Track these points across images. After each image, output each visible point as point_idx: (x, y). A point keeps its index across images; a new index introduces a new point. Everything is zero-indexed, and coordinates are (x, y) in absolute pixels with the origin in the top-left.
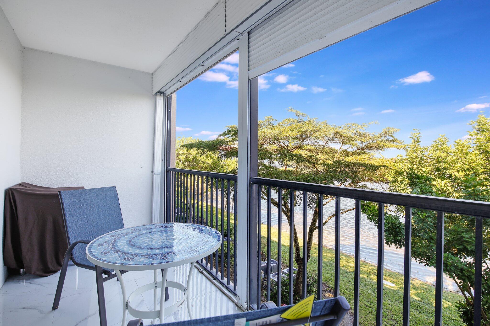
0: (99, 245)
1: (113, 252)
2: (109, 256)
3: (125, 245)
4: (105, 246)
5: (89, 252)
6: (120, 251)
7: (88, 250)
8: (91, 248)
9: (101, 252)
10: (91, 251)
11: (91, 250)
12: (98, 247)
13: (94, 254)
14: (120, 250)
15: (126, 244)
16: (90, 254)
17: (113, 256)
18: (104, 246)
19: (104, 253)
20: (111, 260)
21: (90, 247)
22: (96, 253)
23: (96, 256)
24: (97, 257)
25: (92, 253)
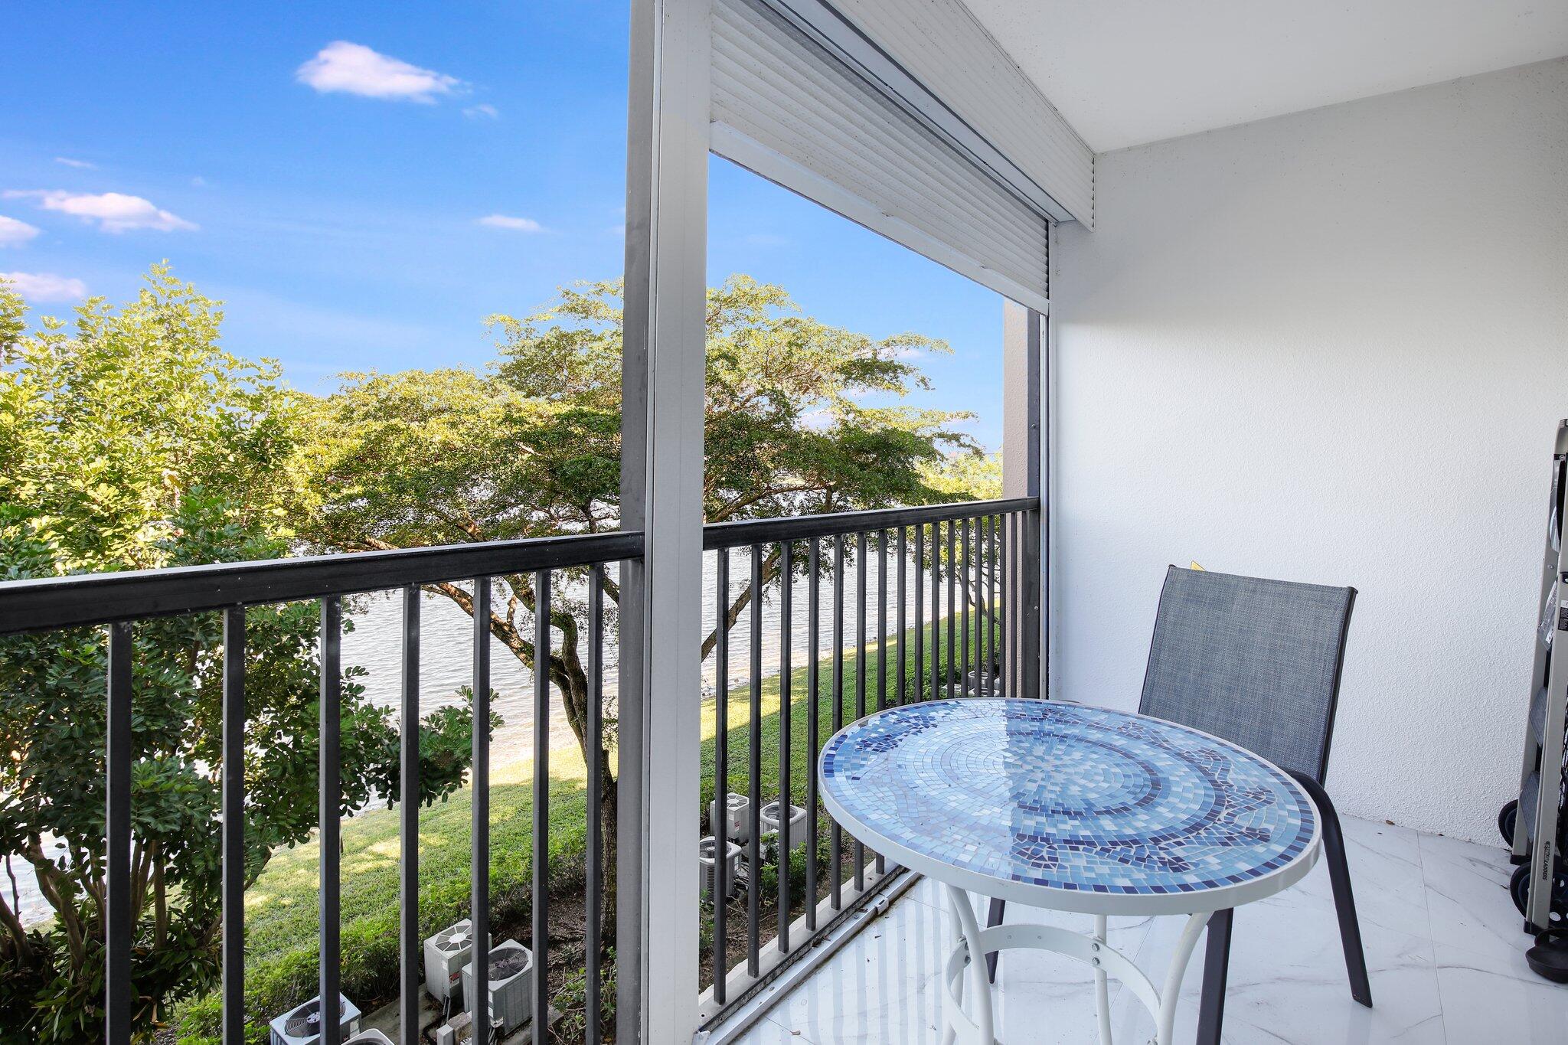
0: (1264, 838)
1: (1235, 788)
2: (1255, 782)
3: (1177, 795)
4: (1244, 821)
5: (1312, 822)
6: (1213, 782)
7: (1311, 832)
8: (1298, 838)
9: (1270, 803)
10: (1303, 820)
11: (1302, 829)
12: (1271, 827)
13: (1296, 808)
14: (1210, 785)
15: (1171, 799)
16: (1311, 813)
17: (1244, 777)
18: (1245, 824)
19: (1264, 797)
20: (1256, 771)
21: (1299, 844)
22: (1289, 807)
23: (1292, 799)
24: (1292, 792)
25: (1301, 811)
